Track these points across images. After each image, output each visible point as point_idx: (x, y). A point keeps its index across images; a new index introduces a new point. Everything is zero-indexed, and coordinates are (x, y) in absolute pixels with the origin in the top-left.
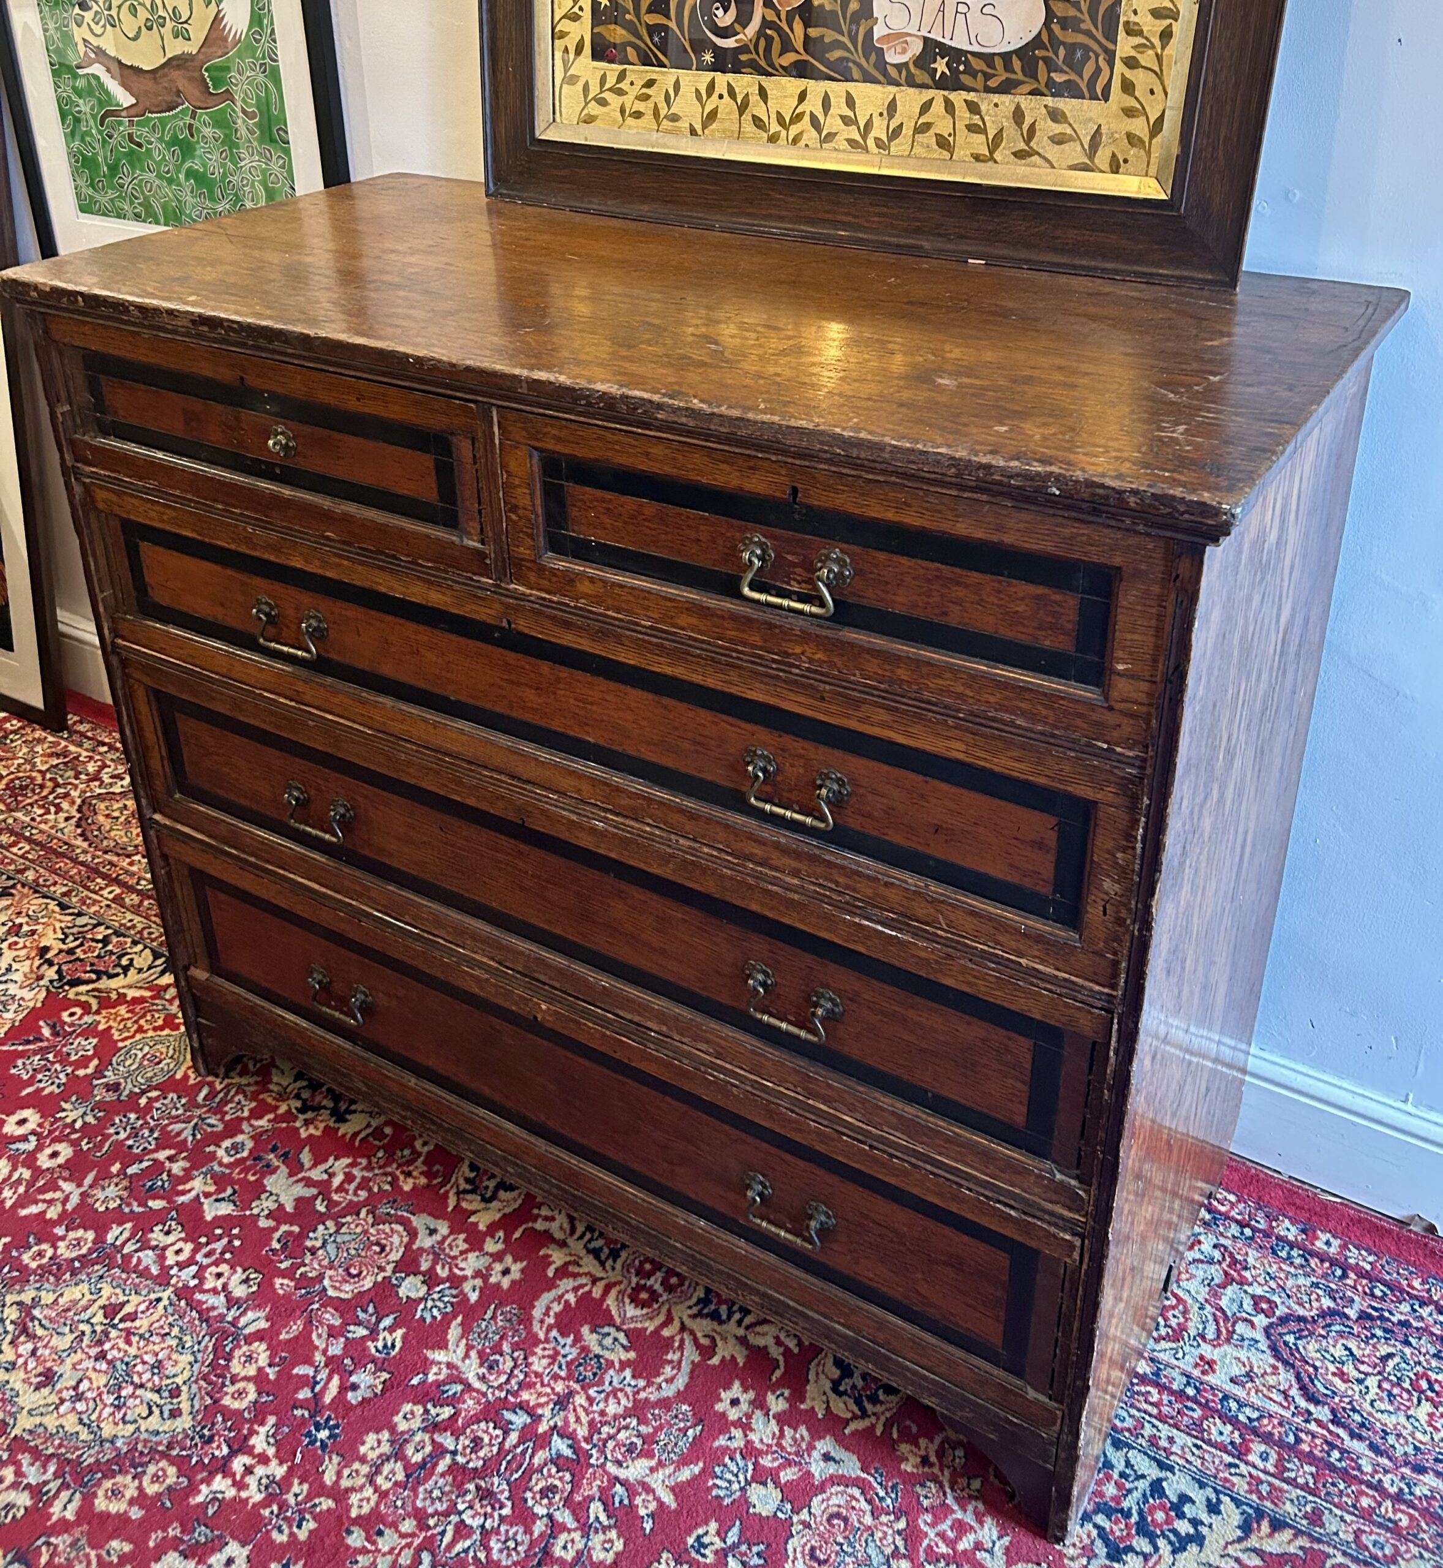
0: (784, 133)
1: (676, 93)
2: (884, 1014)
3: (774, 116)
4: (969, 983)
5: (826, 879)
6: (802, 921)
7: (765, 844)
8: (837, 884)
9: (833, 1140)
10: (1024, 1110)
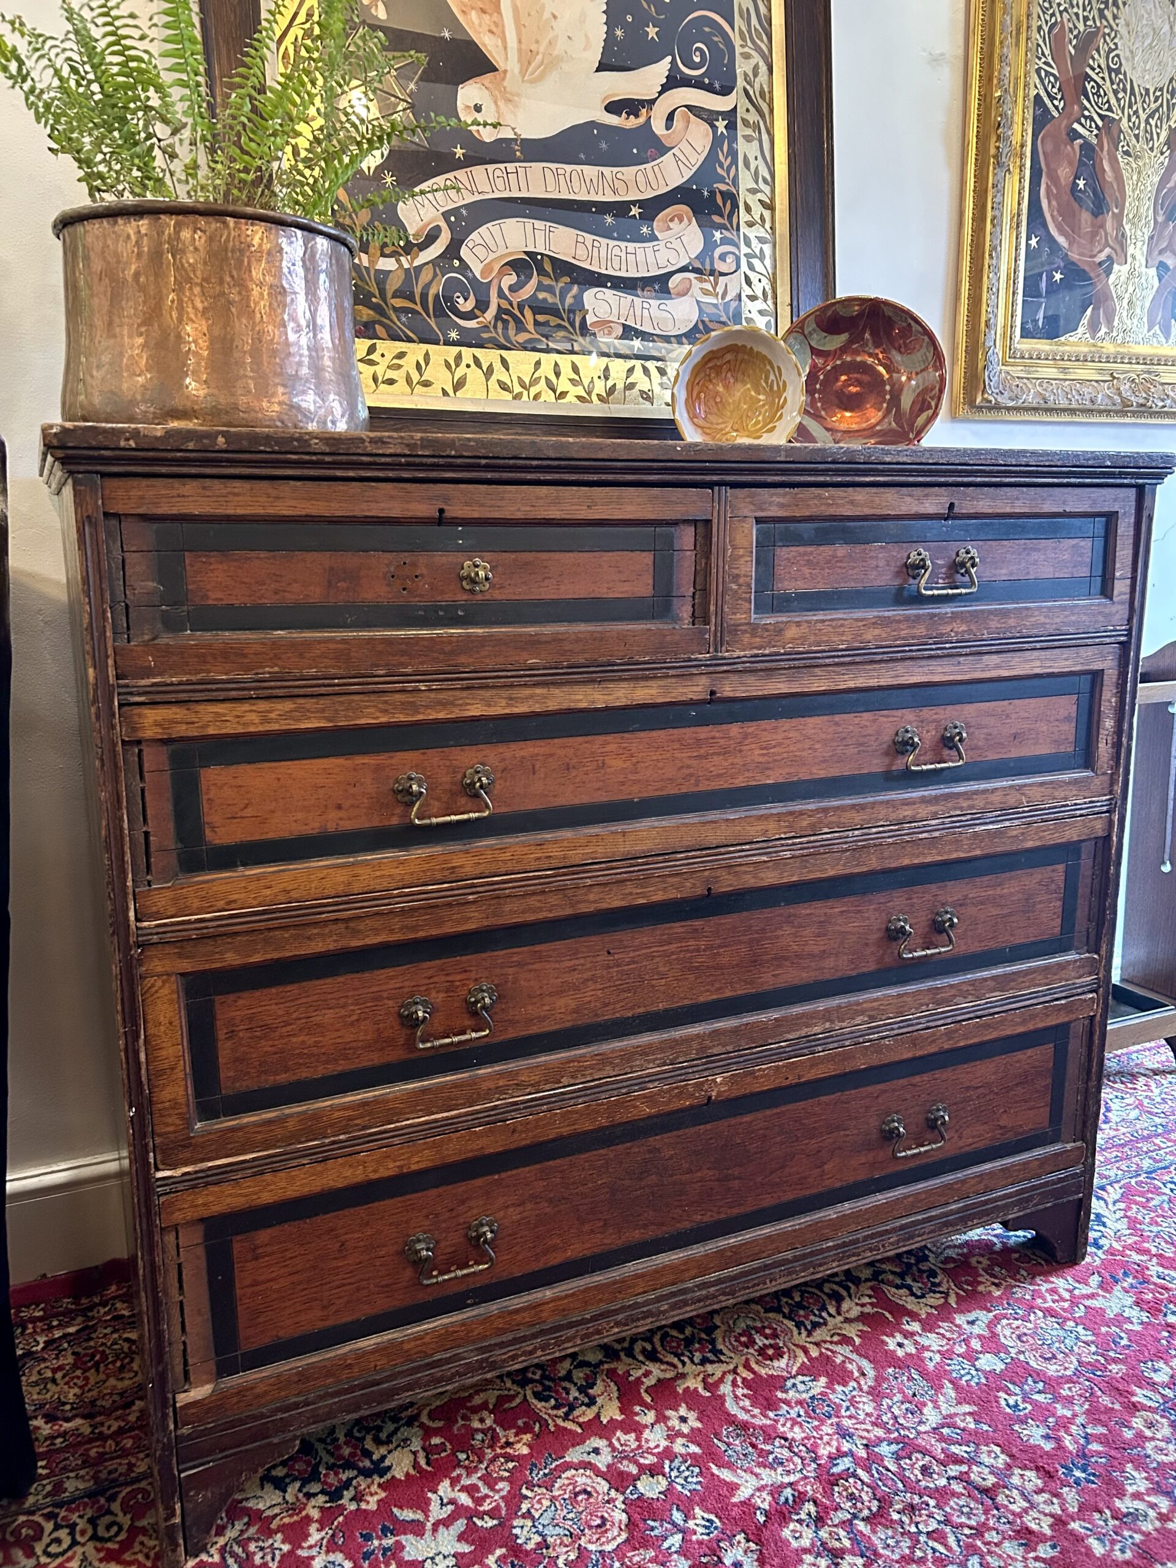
0: (525, 393)
1: (427, 364)
2: (982, 903)
3: (515, 380)
4: (1040, 838)
5: (955, 809)
6: (939, 854)
7: (914, 803)
8: (961, 809)
9: (956, 1031)
10: (1059, 921)
